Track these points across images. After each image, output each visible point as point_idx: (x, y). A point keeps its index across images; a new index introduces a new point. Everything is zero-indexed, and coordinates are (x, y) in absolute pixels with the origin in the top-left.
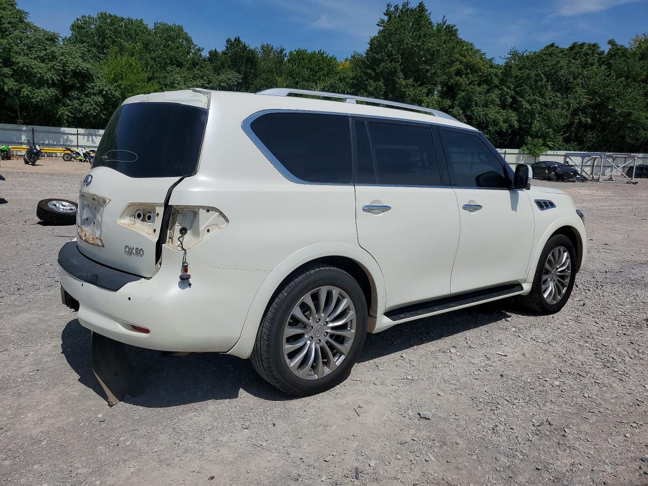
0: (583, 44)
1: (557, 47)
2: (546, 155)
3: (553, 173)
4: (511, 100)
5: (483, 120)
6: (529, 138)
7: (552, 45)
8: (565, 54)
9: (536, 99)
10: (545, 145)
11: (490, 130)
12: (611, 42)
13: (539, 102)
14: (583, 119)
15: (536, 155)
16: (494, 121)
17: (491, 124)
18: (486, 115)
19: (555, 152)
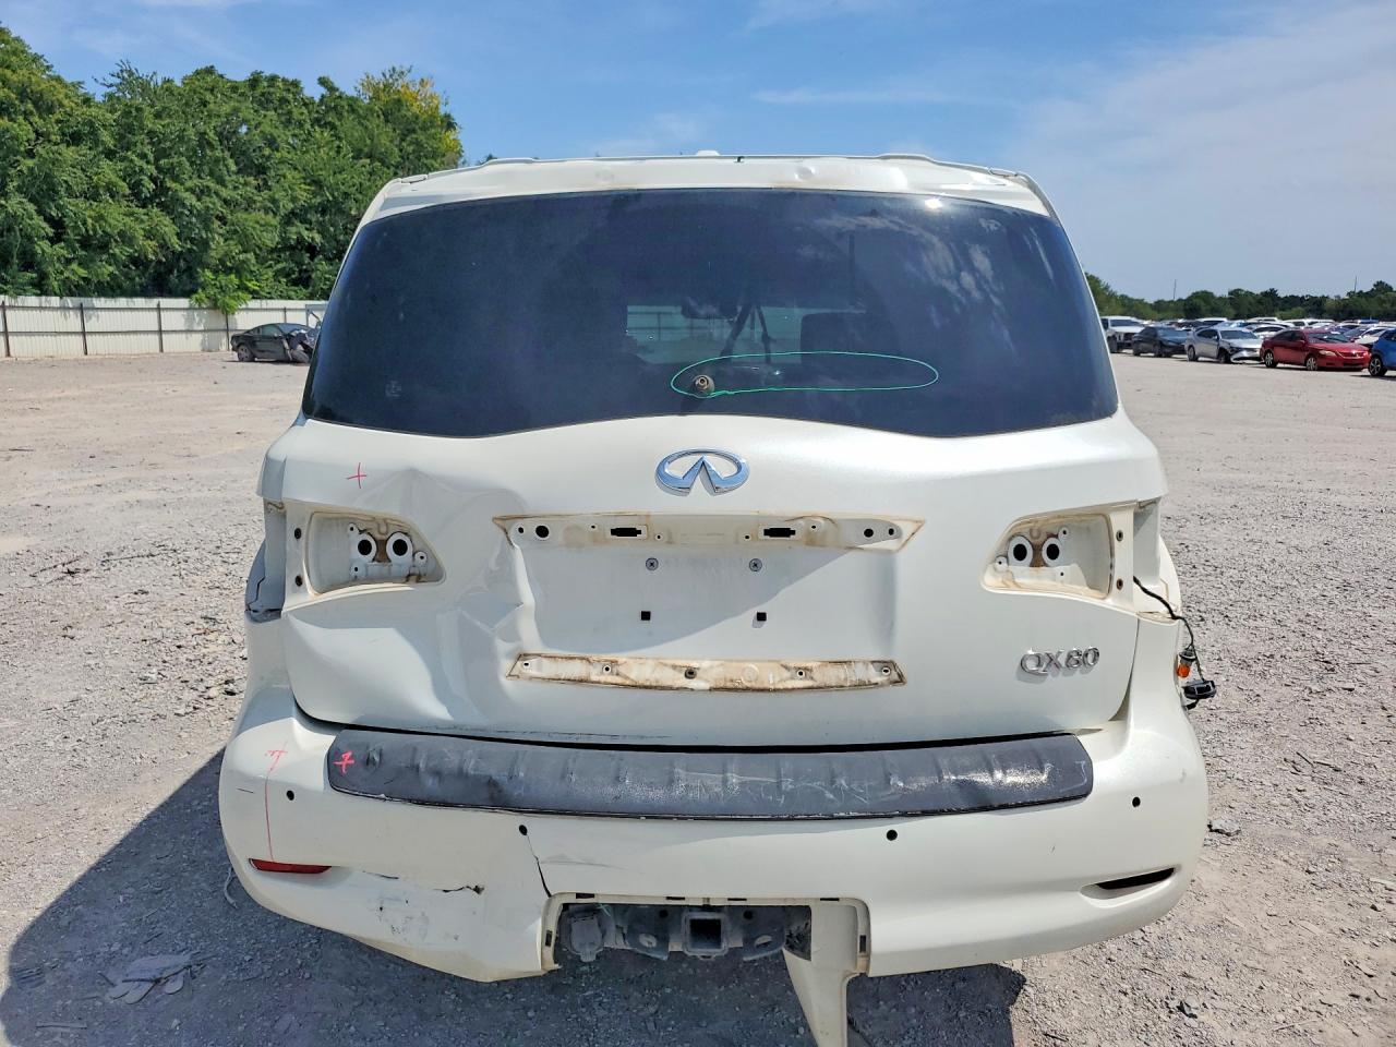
0: (273, 79)
1: (222, 76)
2: (247, 309)
3: (300, 347)
4: (152, 186)
5: (94, 230)
6: (208, 273)
7: (210, 71)
8: (242, 94)
9: (208, 187)
10: (243, 288)
11: (114, 255)
12: (323, 82)
13: (217, 194)
14: (305, 234)
15: (227, 311)
16: (122, 234)
17: (116, 241)
18: (100, 218)
19: (265, 303)
